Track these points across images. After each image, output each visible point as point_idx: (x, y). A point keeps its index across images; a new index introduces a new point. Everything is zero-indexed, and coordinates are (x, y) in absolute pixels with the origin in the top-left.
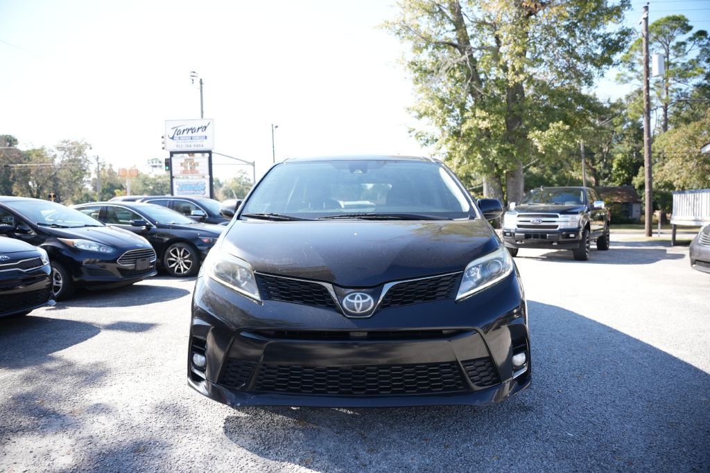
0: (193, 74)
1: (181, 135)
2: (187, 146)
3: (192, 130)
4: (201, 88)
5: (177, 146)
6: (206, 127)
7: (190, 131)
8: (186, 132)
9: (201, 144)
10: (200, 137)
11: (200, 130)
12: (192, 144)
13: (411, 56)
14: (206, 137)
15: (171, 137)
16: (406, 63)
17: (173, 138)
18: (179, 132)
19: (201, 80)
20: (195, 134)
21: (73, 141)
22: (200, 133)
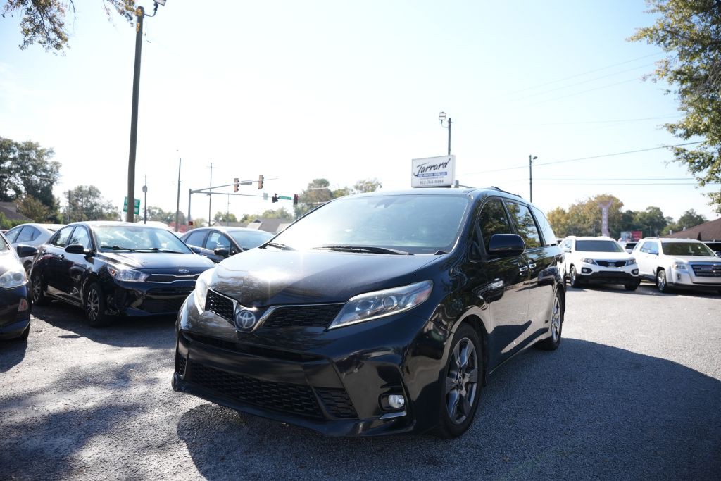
0: (442, 115)
1: (425, 173)
2: (430, 182)
3: (435, 167)
4: (450, 126)
5: (421, 182)
6: (446, 164)
7: (433, 168)
8: (429, 169)
9: (441, 179)
10: (441, 174)
11: (441, 167)
12: (434, 180)
13: (677, 65)
14: (446, 173)
15: (416, 174)
16: (670, 74)
17: (417, 176)
18: (423, 170)
19: (450, 119)
20: (436, 171)
21: (367, 181)
22: (441, 169)
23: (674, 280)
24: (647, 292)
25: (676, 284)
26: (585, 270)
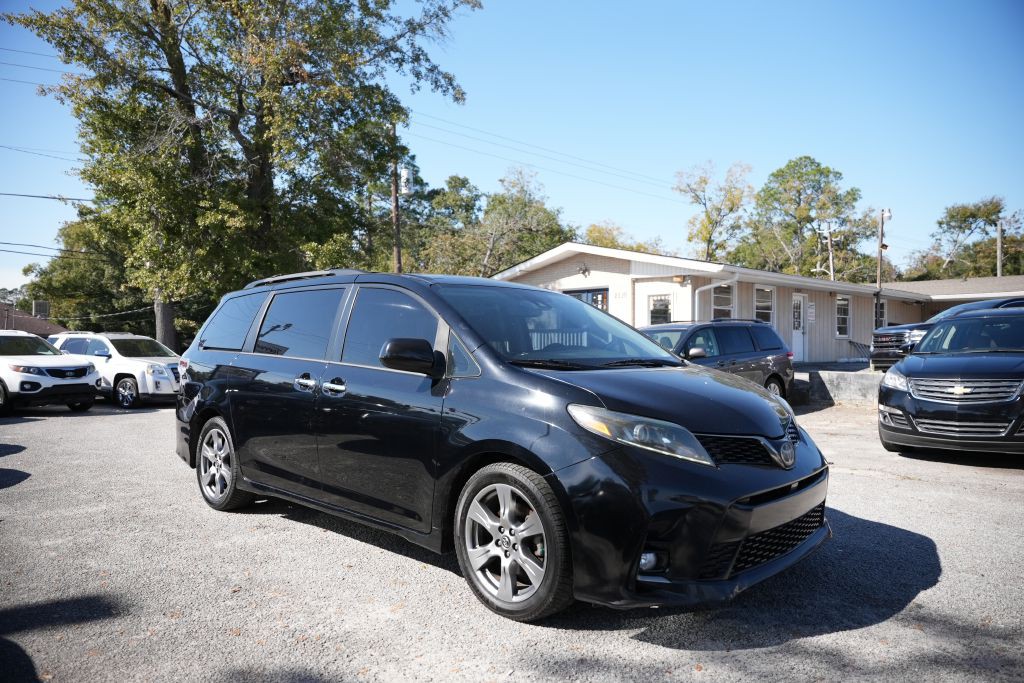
23: (151, 389)
24: (114, 411)
25: (153, 395)
26: (27, 386)
